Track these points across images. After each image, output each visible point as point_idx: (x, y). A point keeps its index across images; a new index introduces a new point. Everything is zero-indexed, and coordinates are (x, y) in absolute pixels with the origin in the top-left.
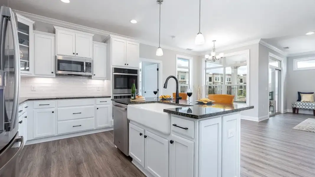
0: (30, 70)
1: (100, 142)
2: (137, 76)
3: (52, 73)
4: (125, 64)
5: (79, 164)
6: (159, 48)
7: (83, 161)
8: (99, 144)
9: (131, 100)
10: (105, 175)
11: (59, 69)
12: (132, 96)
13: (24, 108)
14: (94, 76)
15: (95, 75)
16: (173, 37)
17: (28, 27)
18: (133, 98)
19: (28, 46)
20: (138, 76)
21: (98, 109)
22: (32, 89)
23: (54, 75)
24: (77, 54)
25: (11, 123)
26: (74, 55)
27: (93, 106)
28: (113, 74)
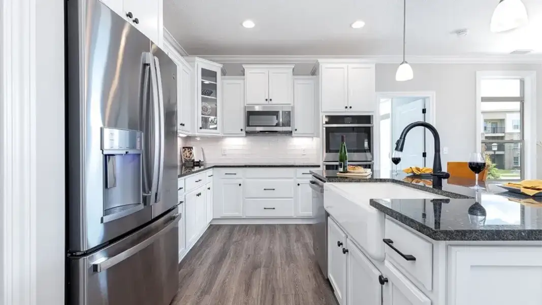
0: (218, 128)
1: (297, 241)
2: (370, 127)
3: (242, 130)
4: (346, 107)
5: (255, 267)
6: (403, 63)
7: (262, 266)
8: (295, 244)
9: (338, 173)
10: (282, 301)
11: (248, 125)
12: (341, 165)
13: (207, 176)
14: (295, 132)
15: (296, 130)
16: (459, 32)
17: (216, 73)
18: (341, 170)
19: (215, 98)
20: (372, 127)
21: (299, 185)
22: (223, 154)
23: (244, 133)
24: (271, 100)
25: (150, 196)
26: (267, 102)
27: (292, 180)
28: (323, 127)
